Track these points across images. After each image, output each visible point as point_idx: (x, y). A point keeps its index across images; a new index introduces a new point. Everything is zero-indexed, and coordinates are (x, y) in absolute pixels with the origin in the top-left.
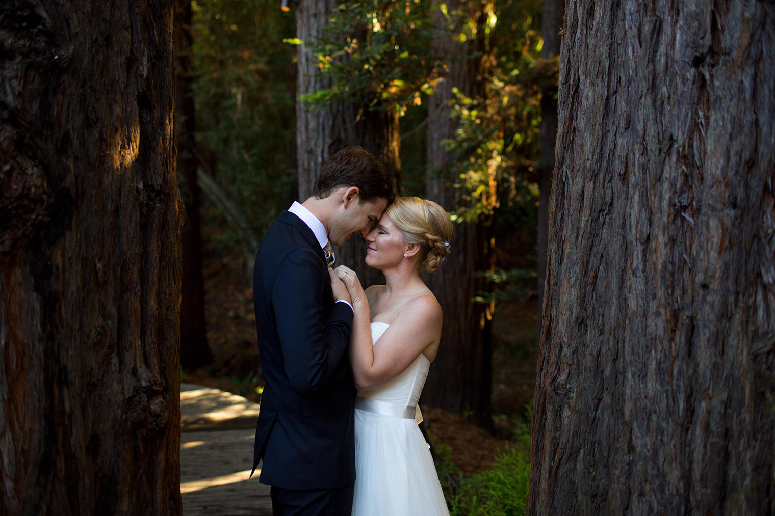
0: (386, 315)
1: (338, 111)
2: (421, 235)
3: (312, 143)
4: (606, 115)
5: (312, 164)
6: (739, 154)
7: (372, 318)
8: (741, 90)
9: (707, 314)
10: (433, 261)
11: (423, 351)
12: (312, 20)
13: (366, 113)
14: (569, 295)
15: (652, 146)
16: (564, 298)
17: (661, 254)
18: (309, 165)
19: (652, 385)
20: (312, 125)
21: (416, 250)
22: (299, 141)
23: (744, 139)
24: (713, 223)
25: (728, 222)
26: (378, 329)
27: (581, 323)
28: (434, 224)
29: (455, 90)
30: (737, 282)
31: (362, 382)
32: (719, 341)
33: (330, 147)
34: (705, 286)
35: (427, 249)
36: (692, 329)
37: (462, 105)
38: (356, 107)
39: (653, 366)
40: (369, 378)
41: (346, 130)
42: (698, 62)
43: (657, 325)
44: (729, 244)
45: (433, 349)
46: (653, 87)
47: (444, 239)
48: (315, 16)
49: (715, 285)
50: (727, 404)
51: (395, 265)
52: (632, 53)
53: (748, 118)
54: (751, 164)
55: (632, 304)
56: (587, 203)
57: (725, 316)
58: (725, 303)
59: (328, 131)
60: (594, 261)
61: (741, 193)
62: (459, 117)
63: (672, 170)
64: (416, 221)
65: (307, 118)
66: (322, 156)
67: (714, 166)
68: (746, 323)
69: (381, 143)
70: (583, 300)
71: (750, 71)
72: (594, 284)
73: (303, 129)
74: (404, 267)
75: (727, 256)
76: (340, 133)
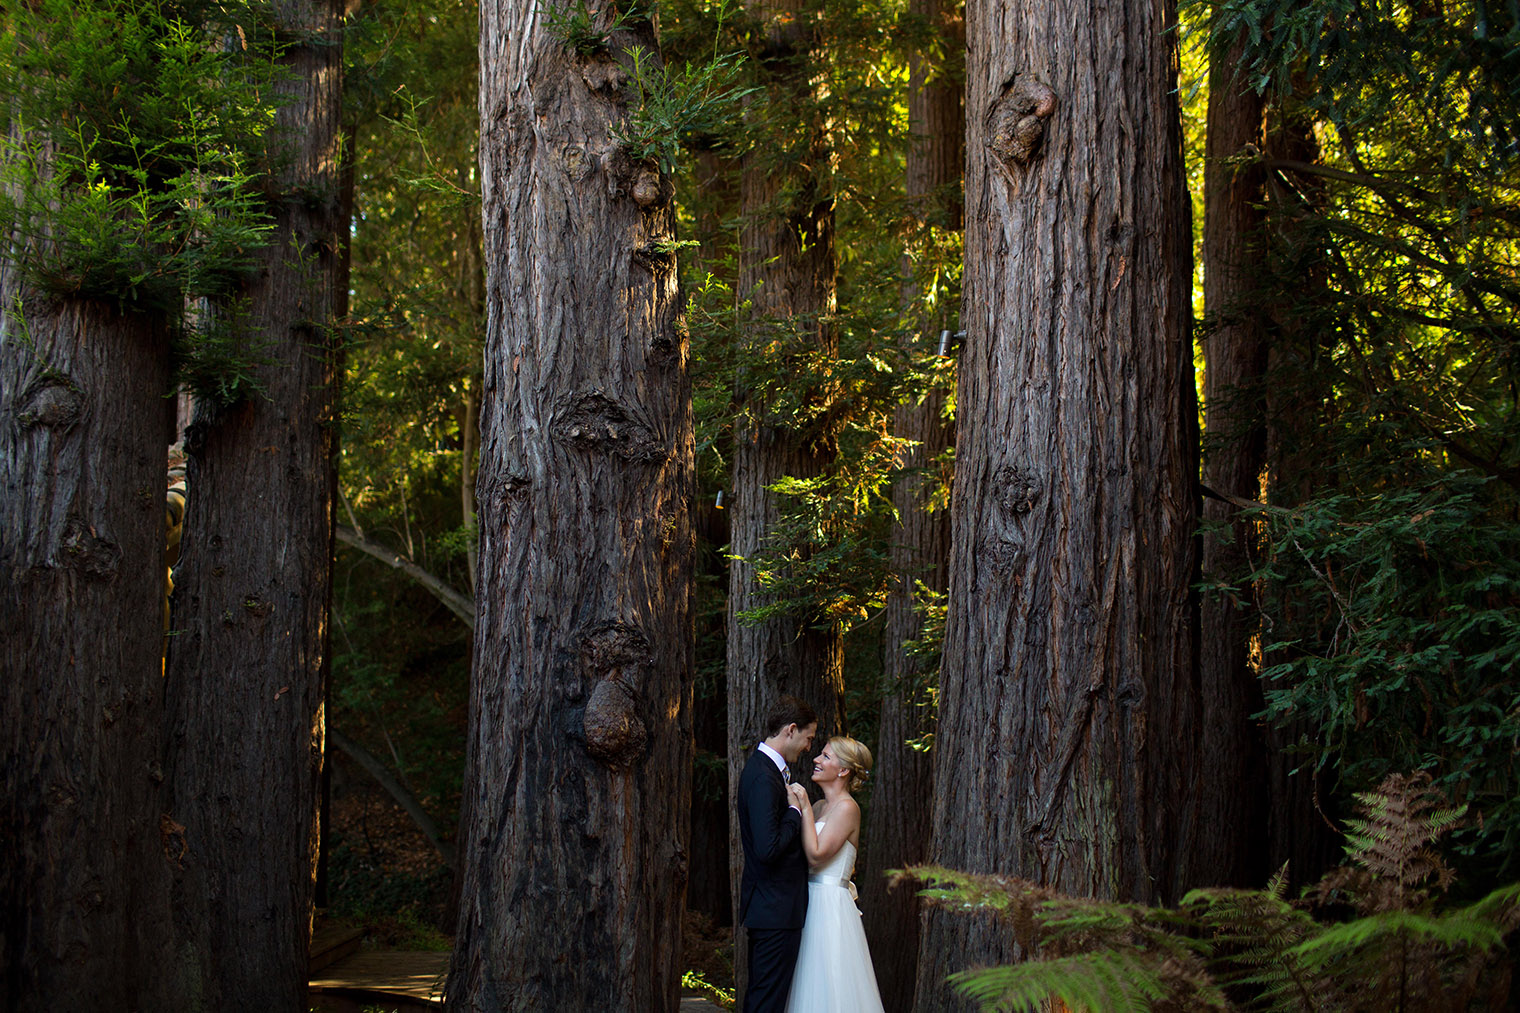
0: (824, 818)
1: (775, 626)
2: (851, 763)
3: (746, 659)
4: (962, 695)
5: (745, 683)
6: (1017, 725)
7: (816, 819)
8: (1017, 691)
9: (1003, 812)
10: (857, 782)
11: (848, 838)
12: (750, 522)
13: (806, 630)
14: (941, 806)
15: (980, 717)
16: (938, 808)
17: (983, 780)
18: (741, 684)
19: (979, 856)
20: (746, 639)
21: (847, 772)
22: (730, 655)
23: (1019, 718)
24: (1005, 761)
25: (1012, 762)
26: (820, 826)
27: (947, 823)
28: (860, 757)
29: (918, 582)
30: (1016, 794)
31: (812, 862)
32: (1008, 826)
33: (765, 666)
34: (1001, 797)
35: (853, 773)
36: (997, 821)
37: (928, 600)
38: (796, 622)
39: (979, 844)
40: (816, 858)
41: (784, 648)
42: (999, 673)
43: (981, 820)
44: (1012, 774)
45: (855, 836)
46: (981, 683)
47: (866, 769)
48: (753, 518)
49: (1006, 796)
50: (1011, 862)
51: (830, 781)
52: (973, 661)
53: (1021, 706)
54: (1023, 730)
55: (971, 809)
56: (951, 748)
57: (1010, 814)
58: (1010, 806)
59: (764, 648)
60: (955, 784)
61: (1017, 746)
62: (924, 613)
63: (988, 731)
64: (849, 754)
65: (740, 630)
66: (757, 675)
67: (1005, 731)
68: (1020, 817)
69: (822, 664)
70: (948, 808)
71: (1022, 681)
72: (955, 798)
73: (735, 643)
74: (838, 784)
75: (1011, 780)
76: (777, 651)
